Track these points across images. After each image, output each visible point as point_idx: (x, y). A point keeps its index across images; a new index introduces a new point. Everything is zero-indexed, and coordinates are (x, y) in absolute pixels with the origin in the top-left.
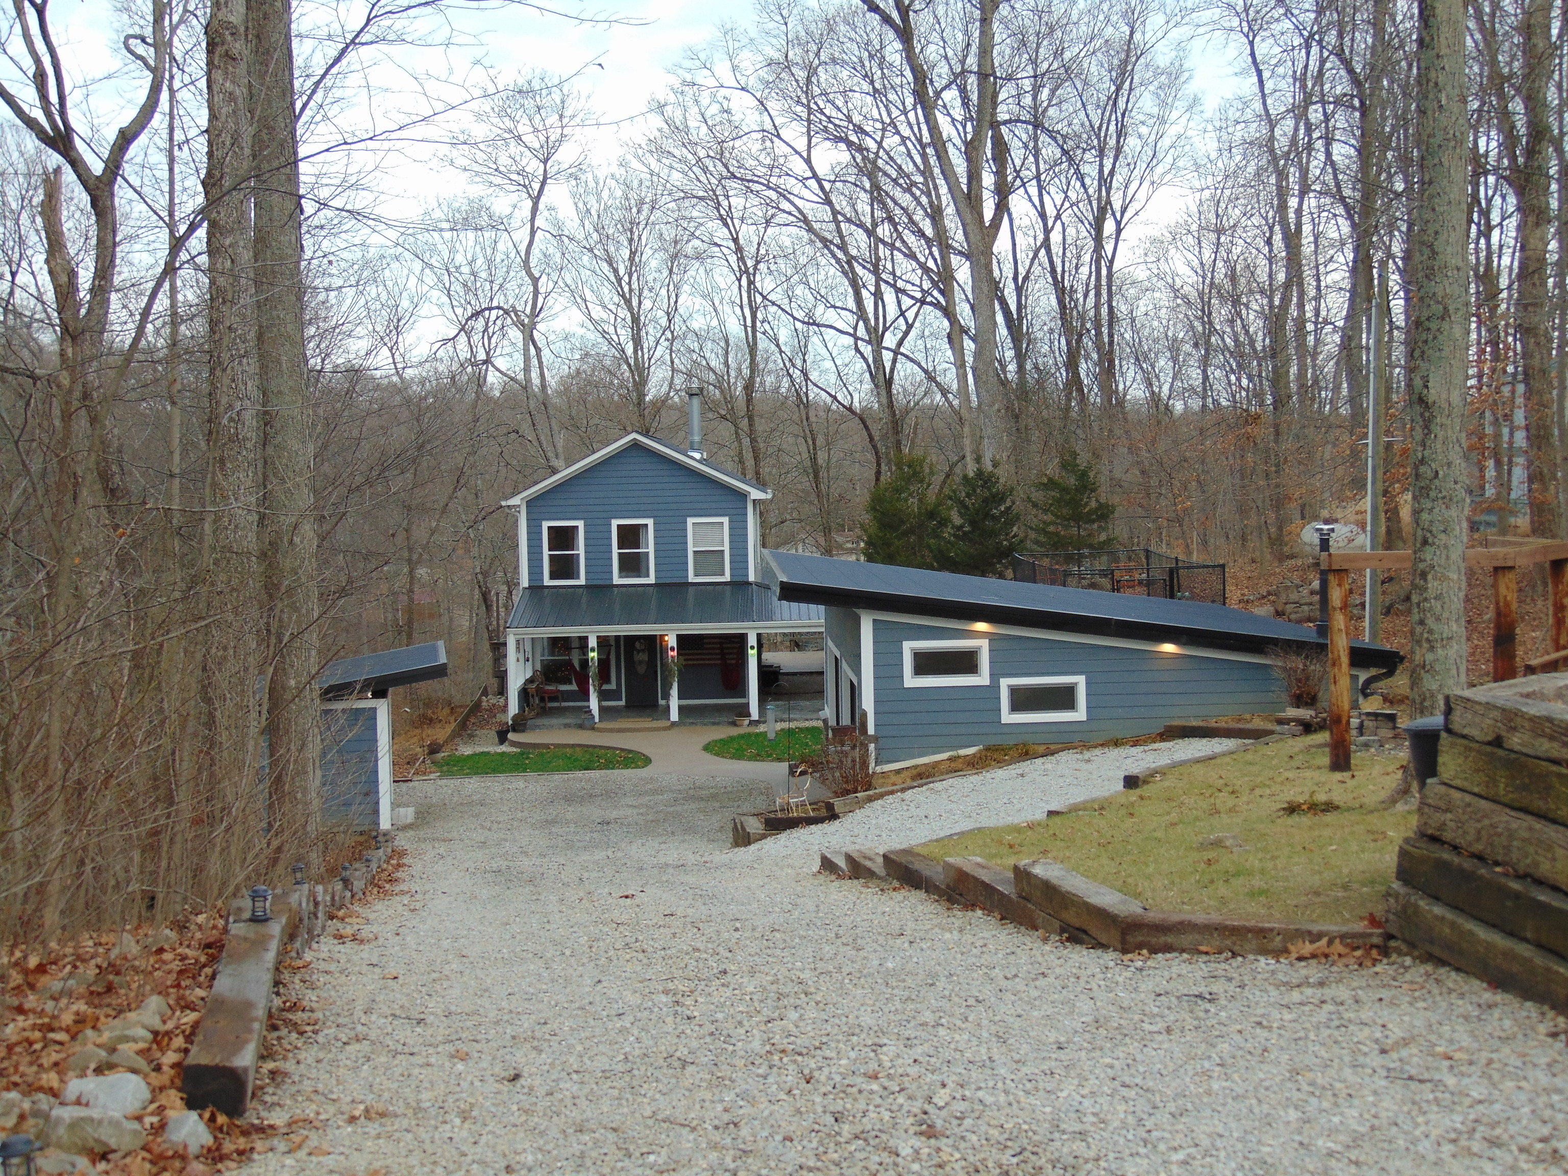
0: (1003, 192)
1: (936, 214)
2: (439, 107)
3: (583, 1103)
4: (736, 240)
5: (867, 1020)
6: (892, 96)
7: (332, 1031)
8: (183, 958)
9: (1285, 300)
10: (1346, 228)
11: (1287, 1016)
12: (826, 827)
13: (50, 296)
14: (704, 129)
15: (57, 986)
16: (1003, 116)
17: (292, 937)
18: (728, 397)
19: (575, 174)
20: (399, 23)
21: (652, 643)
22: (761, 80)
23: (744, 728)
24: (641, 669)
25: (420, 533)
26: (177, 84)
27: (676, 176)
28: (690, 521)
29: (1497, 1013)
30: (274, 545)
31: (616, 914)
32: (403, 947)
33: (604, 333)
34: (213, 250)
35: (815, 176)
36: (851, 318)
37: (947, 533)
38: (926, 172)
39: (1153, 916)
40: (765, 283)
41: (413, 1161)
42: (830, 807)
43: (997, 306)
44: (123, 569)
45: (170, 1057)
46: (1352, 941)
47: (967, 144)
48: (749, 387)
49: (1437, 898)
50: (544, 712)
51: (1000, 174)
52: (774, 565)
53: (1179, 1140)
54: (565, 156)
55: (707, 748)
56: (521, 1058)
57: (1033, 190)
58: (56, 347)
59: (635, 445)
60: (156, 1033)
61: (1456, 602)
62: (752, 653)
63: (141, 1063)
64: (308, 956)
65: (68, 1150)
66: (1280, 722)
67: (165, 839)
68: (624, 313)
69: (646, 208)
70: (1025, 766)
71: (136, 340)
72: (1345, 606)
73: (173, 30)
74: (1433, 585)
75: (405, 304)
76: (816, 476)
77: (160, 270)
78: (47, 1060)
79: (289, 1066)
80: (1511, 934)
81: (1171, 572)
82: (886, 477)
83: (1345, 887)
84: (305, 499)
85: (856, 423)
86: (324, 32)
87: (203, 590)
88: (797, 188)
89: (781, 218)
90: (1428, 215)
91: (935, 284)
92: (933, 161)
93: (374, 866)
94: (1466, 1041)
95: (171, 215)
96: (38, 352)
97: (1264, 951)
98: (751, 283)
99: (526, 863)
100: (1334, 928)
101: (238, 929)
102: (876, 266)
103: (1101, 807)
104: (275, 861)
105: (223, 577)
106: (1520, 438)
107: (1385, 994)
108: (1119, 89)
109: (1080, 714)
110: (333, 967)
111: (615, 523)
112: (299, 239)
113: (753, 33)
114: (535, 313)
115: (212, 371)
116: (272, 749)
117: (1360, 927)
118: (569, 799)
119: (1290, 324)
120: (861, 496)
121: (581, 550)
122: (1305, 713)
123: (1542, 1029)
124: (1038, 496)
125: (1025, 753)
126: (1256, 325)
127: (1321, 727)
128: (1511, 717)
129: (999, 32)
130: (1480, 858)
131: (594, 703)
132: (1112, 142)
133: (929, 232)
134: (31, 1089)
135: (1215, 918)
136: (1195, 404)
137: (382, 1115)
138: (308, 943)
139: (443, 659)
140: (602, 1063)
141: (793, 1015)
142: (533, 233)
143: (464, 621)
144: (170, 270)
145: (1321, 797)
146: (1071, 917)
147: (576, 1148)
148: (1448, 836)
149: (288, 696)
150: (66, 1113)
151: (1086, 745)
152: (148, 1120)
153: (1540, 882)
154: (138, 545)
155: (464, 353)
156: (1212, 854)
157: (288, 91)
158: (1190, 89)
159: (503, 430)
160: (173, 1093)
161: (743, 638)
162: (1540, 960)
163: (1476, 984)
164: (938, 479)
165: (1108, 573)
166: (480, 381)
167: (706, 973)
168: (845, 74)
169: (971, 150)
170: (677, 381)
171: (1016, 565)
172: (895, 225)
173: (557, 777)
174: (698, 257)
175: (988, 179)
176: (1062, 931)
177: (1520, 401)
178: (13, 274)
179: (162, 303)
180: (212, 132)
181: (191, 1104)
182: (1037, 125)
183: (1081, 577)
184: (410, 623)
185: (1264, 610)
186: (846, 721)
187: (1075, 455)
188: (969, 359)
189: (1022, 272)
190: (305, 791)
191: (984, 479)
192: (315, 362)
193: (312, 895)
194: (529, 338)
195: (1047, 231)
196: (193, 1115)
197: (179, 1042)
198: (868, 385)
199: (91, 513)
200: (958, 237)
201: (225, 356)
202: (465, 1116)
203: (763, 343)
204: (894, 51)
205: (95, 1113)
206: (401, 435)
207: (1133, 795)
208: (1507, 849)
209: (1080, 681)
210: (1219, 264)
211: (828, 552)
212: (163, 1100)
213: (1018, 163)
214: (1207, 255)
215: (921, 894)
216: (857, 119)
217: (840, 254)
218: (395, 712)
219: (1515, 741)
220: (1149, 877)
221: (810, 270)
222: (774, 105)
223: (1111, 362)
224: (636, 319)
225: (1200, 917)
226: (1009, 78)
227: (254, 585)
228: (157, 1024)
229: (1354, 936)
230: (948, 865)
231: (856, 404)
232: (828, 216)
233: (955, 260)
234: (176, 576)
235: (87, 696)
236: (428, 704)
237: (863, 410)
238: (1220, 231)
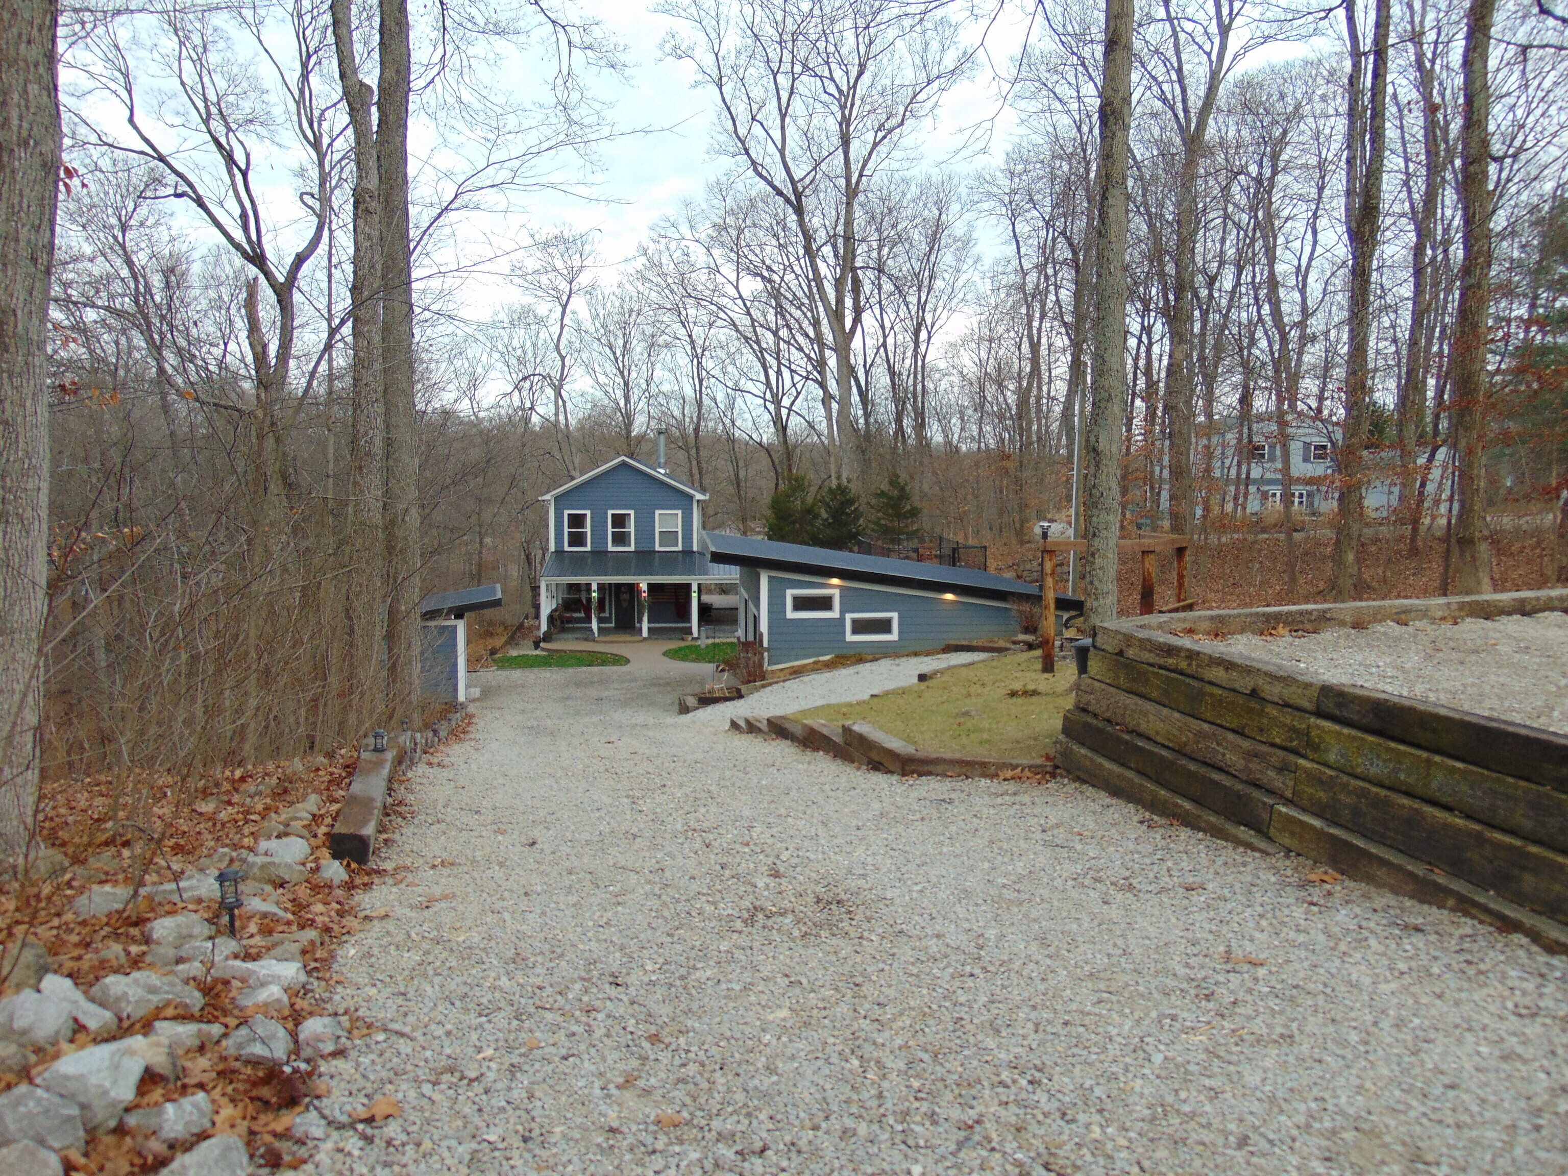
0: (858, 311)
1: (816, 324)
2: (499, 253)
3: (573, 858)
4: (690, 336)
5: (746, 812)
6: (790, 249)
7: (423, 817)
8: (332, 774)
9: (1030, 384)
10: (1067, 342)
11: (992, 811)
12: (735, 703)
13: (250, 359)
14: (672, 266)
15: (252, 789)
16: (858, 265)
17: (400, 763)
18: (684, 436)
19: (590, 291)
20: (477, 197)
21: (632, 588)
22: (709, 236)
23: (689, 642)
24: (625, 604)
25: (487, 515)
26: (334, 227)
27: (654, 295)
28: (657, 512)
29: (1111, 810)
30: (392, 522)
31: (602, 753)
32: (469, 770)
33: (606, 392)
34: (356, 333)
35: (741, 297)
36: (762, 387)
37: (818, 523)
38: (810, 297)
39: (921, 754)
40: (708, 363)
41: (470, 889)
42: (738, 691)
43: (853, 382)
44: (296, 535)
45: (323, 830)
46: (1035, 770)
47: (836, 280)
48: (697, 430)
49: (1083, 744)
50: (563, 630)
51: (856, 301)
52: (708, 541)
53: (919, 879)
54: (584, 279)
55: (665, 654)
56: (537, 833)
57: (877, 311)
58: (254, 391)
59: (624, 464)
60: (314, 816)
61: (1112, 571)
62: (695, 595)
63: (305, 833)
64: (410, 774)
65: (260, 881)
66: (1014, 643)
67: (322, 702)
68: (619, 380)
69: (634, 315)
70: (860, 667)
71: (306, 391)
72: (1053, 573)
73: (332, 192)
74: (1098, 561)
75: (480, 370)
76: (738, 486)
77: (322, 347)
78: (246, 831)
79: (396, 836)
80: (1123, 765)
81: (954, 550)
82: (782, 486)
83: (1036, 739)
84: (413, 493)
85: (764, 454)
86: (428, 200)
87: (347, 549)
88: (730, 305)
89: (719, 323)
90: (1101, 338)
91: (815, 367)
92: (815, 290)
93: (454, 723)
94: (1092, 826)
95: (329, 311)
96: (242, 395)
97: (985, 776)
98: (699, 363)
99: (549, 723)
100: (1025, 762)
101: (365, 755)
102: (778, 354)
103: (902, 692)
104: (391, 717)
105: (360, 541)
106: (1166, 474)
107: (1050, 799)
108: (931, 249)
109: (894, 636)
110: (425, 781)
111: (610, 512)
112: (411, 329)
113: (704, 206)
114: (562, 379)
115: (355, 411)
116: (390, 649)
117: (1039, 761)
118: (578, 684)
119: (1032, 400)
120: (766, 498)
121: (588, 529)
122: (1030, 638)
123: (1135, 818)
124: (873, 502)
125: (860, 659)
126: (1012, 399)
127: (1038, 646)
128: (1128, 639)
129: (858, 212)
130: (1109, 721)
131: (594, 625)
132: (926, 282)
133: (812, 334)
134: (235, 847)
135: (957, 756)
136: (975, 446)
137: (452, 864)
138: (410, 767)
139: (499, 595)
140: (586, 836)
141: (703, 810)
142: (562, 327)
143: (514, 572)
144: (329, 347)
145: (1031, 687)
146: (874, 755)
147: (567, 883)
148: (1091, 708)
149: (400, 616)
150: (260, 860)
151: (897, 655)
152: (309, 865)
153: (1140, 735)
154: (306, 519)
155: (517, 402)
156: (962, 720)
157: (405, 236)
158: (975, 251)
159: (541, 452)
160: (324, 849)
161: (688, 586)
162: (1137, 779)
163: (1103, 794)
164: (813, 490)
165: (916, 550)
166: (527, 420)
167: (653, 786)
168: (761, 233)
169: (839, 284)
170: (652, 424)
171: (860, 543)
172: (790, 329)
173: (571, 670)
174: (667, 345)
175: (849, 302)
176: (869, 763)
177: (1167, 450)
178: (226, 344)
179: (323, 367)
180: (356, 261)
181: (335, 856)
182: (880, 270)
183: (899, 552)
184: (479, 573)
185: (1009, 575)
186: (751, 638)
187: (898, 476)
188: (835, 415)
189: (869, 361)
190: (410, 675)
191: (842, 490)
192: (420, 406)
193: (413, 739)
194: (558, 394)
195: (885, 337)
196: (337, 863)
197: (328, 820)
198: (772, 430)
199: (275, 499)
200: (829, 338)
201: (363, 402)
202: (501, 865)
203: (706, 401)
204: (792, 218)
205: (276, 860)
206: (475, 454)
207: (923, 685)
208: (1123, 715)
209: (894, 616)
210: (991, 360)
211: (745, 533)
212: (318, 853)
213: (868, 293)
214: (984, 355)
215: (789, 742)
216: (768, 262)
217: (756, 347)
218: (469, 628)
219: (1131, 653)
220: (922, 733)
221: (737, 356)
222: (716, 252)
223: (923, 420)
224: (626, 384)
225: (948, 755)
226: (863, 240)
227: (380, 547)
228: (315, 810)
229: (1037, 766)
230: (804, 726)
231: (765, 440)
232: (748, 322)
233: (828, 353)
234: (330, 540)
235: (272, 613)
236: (491, 624)
237: (770, 445)
238: (991, 341)
